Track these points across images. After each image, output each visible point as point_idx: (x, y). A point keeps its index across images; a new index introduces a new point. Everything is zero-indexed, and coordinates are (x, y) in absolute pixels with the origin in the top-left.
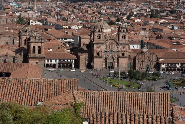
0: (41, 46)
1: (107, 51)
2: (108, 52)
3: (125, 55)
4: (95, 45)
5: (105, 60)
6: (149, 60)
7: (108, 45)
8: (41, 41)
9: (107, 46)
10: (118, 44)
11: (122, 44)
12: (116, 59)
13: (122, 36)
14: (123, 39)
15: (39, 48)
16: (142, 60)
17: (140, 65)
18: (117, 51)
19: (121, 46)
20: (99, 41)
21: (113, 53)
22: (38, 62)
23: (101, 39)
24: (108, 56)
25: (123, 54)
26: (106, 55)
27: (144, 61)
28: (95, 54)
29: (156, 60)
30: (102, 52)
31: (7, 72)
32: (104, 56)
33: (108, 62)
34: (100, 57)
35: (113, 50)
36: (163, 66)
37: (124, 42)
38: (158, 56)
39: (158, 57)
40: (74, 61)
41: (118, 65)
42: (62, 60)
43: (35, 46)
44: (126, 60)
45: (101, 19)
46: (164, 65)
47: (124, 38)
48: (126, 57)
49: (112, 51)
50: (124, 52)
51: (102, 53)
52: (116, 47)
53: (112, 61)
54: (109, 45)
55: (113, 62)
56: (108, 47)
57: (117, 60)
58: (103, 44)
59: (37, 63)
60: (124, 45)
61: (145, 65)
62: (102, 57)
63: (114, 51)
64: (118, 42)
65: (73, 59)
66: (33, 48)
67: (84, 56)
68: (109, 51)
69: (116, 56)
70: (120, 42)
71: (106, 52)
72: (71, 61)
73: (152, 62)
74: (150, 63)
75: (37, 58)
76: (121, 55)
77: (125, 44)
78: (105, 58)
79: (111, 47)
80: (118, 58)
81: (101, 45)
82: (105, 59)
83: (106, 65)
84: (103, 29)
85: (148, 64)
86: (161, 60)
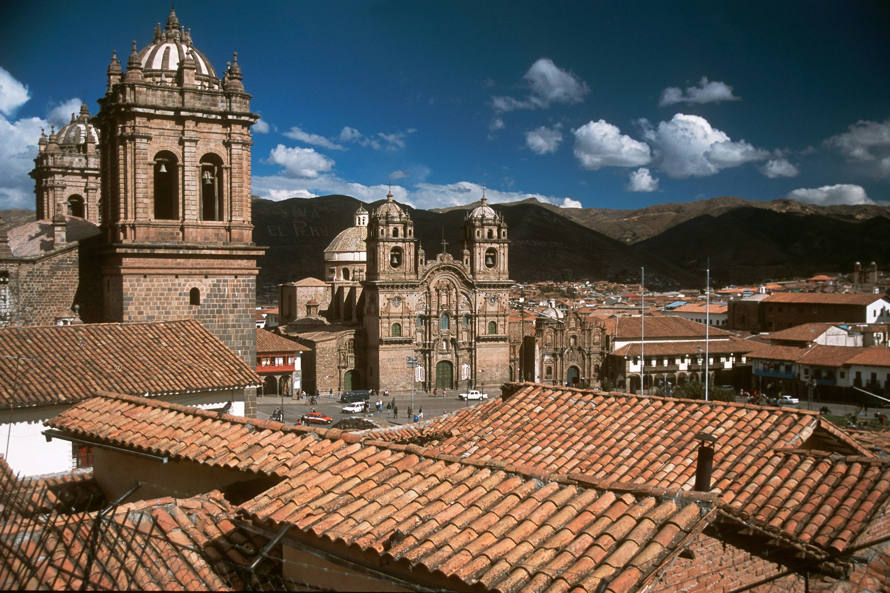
0: (222, 152)
1: (429, 317)
2: (435, 322)
3: (501, 333)
4: (380, 290)
5: (424, 352)
6: (580, 349)
7: (433, 289)
9: (428, 295)
10: (470, 286)
11: (485, 286)
12: (463, 347)
13: (483, 252)
14: (489, 266)
15: (208, 176)
16: (556, 349)
17: (549, 370)
18: (468, 317)
19: (483, 295)
20: (397, 275)
21: (453, 322)
22: (204, 286)
23: (403, 265)
24: (433, 338)
25: (494, 326)
26: (427, 333)
27: (561, 355)
28: (385, 330)
29: (603, 348)
30: (412, 320)
32: (419, 338)
33: (435, 362)
34: (406, 342)
35: (454, 313)
36: (634, 368)
37: (493, 279)
38: (608, 332)
39: (608, 337)
40: (298, 364)
41: (473, 373)
43: (176, 149)
44: (503, 349)
45: (361, 217)
46: (635, 363)
47: (491, 263)
48: (504, 339)
49: (447, 314)
50: (495, 319)
51: (413, 325)
52: (463, 298)
53: (449, 357)
54: (437, 290)
55: (454, 361)
56: (434, 299)
57: (470, 350)
58: (414, 286)
59: (195, 295)
60: (493, 292)
61: (565, 370)
62: (410, 342)
63: (456, 317)
64: (469, 276)
65: (293, 354)
66: (157, 168)
67: (333, 344)
68: (437, 317)
69: (464, 338)
70: (480, 278)
71: (425, 319)
72: (285, 361)
73: (589, 355)
74: (584, 359)
75: (195, 253)
76: (482, 329)
77: (499, 286)
78: (425, 345)
79: (444, 300)
80: (470, 344)
81: (405, 290)
82: (421, 347)
83: (428, 375)
85: (575, 364)
86: (618, 345)
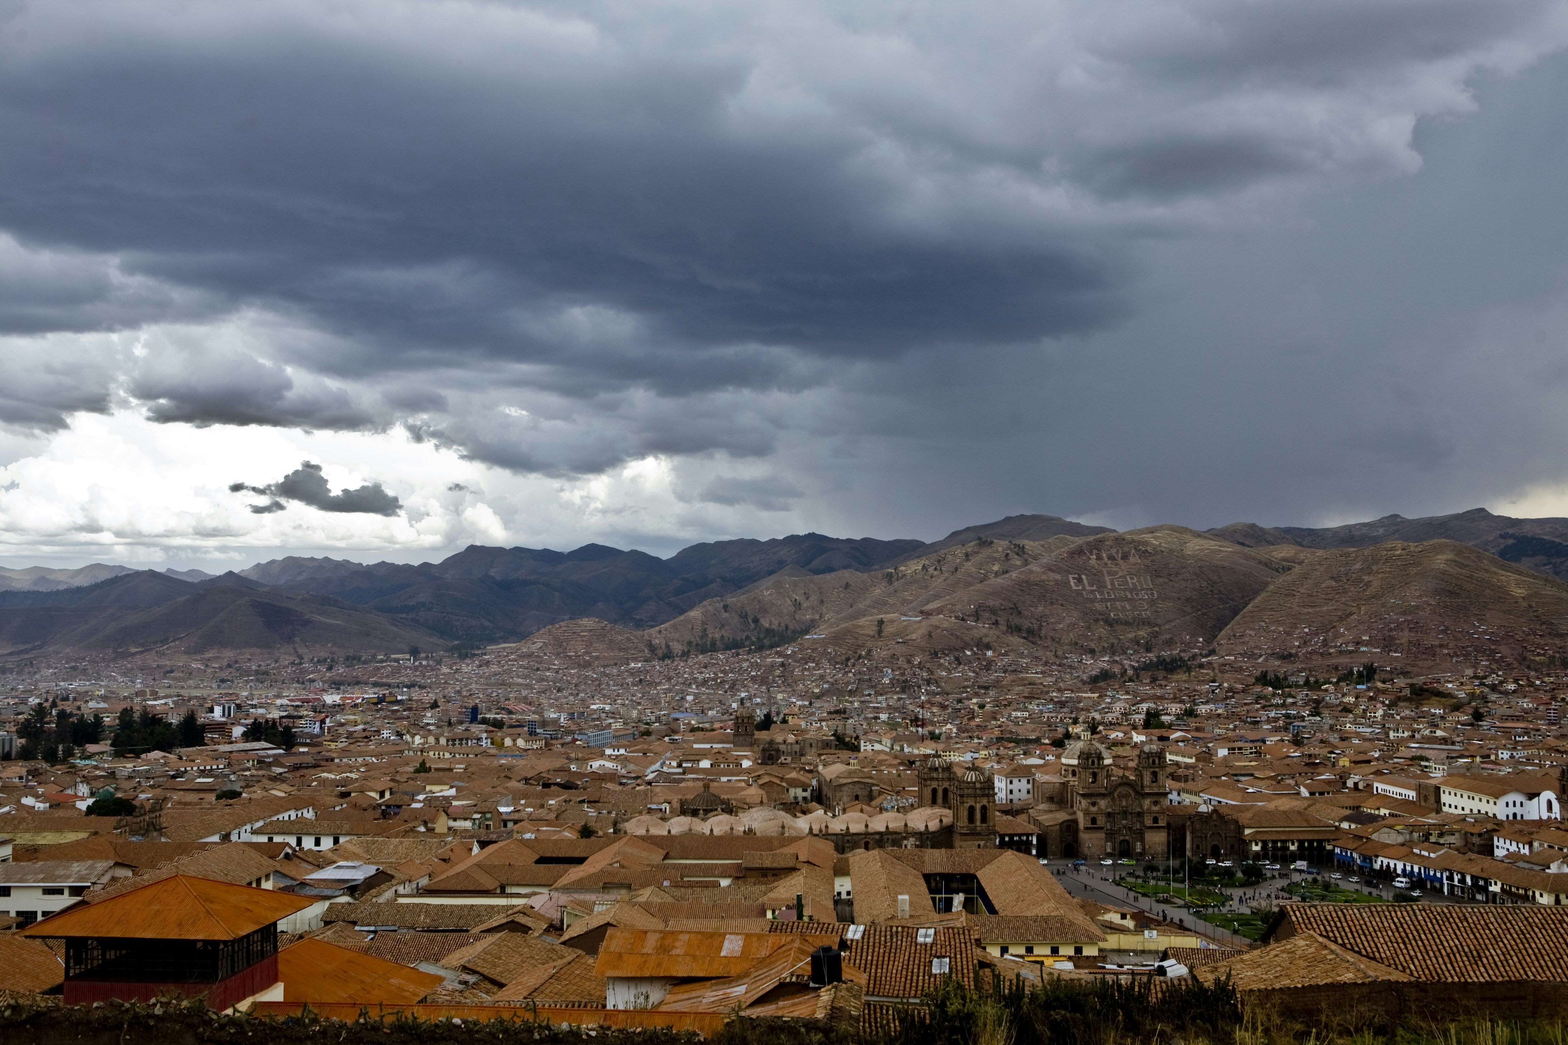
0: (987, 804)
1: (1115, 814)
2: (1118, 817)
3: (1161, 823)
4: (1083, 797)
5: (1111, 835)
7: (1117, 796)
8: (987, 792)
9: (1114, 800)
10: (1141, 795)
11: (1150, 795)
12: (1136, 832)
13: (1149, 774)
14: (1153, 783)
15: (983, 811)
16: (1202, 834)
17: (1198, 847)
19: (1149, 800)
20: (1094, 788)
21: (1130, 817)
23: (1097, 783)
24: (1117, 826)
25: (1155, 820)
26: (1113, 824)
27: (1206, 837)
28: (1087, 822)
29: (1236, 833)
30: (1104, 815)
31: (964, 871)
32: (1108, 826)
33: (1118, 841)
34: (1099, 828)
35: (1130, 812)
36: (1255, 848)
37: (1155, 791)
39: (1239, 826)
40: (1034, 840)
41: (1144, 848)
42: (1007, 839)
43: (974, 805)
44: (1162, 835)
47: (1154, 780)
48: (1163, 827)
49: (1126, 812)
50: (1157, 815)
51: (1104, 818)
52: (1136, 802)
53: (1127, 838)
54: (1120, 797)
55: (1131, 841)
56: (1118, 802)
57: (1141, 834)
58: (1104, 794)
59: (979, 846)
60: (1155, 798)
61: (1209, 847)
62: (1102, 828)
63: (1132, 814)
64: (1139, 789)
65: (1032, 835)
66: (969, 810)
67: (1057, 827)
68: (1119, 814)
69: (1137, 827)
70: (1145, 789)
71: (1112, 814)
72: (1028, 838)
74: (1222, 840)
75: (979, 834)
76: (1148, 821)
77: (1159, 795)
78: (1112, 831)
79: (1124, 803)
80: (1141, 830)
81: (1098, 797)
82: (1109, 832)
83: (1114, 849)
84: (1103, 759)
85: (1217, 843)
86: (1247, 831)
